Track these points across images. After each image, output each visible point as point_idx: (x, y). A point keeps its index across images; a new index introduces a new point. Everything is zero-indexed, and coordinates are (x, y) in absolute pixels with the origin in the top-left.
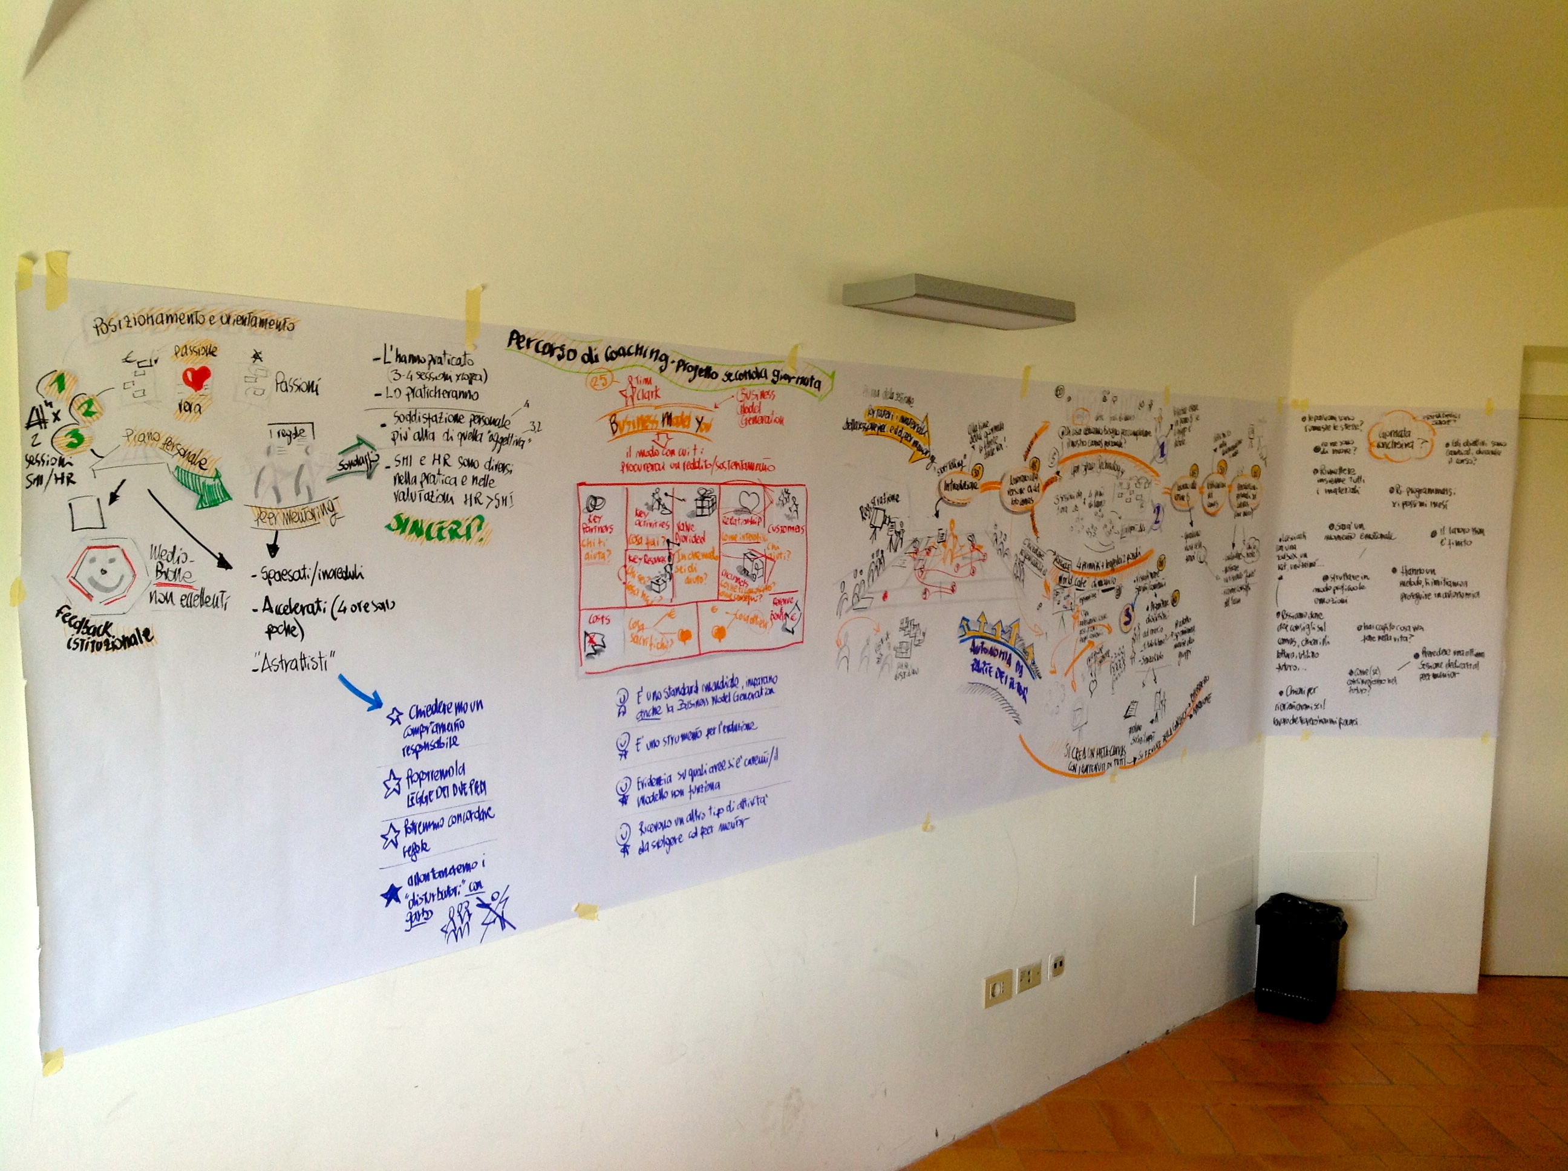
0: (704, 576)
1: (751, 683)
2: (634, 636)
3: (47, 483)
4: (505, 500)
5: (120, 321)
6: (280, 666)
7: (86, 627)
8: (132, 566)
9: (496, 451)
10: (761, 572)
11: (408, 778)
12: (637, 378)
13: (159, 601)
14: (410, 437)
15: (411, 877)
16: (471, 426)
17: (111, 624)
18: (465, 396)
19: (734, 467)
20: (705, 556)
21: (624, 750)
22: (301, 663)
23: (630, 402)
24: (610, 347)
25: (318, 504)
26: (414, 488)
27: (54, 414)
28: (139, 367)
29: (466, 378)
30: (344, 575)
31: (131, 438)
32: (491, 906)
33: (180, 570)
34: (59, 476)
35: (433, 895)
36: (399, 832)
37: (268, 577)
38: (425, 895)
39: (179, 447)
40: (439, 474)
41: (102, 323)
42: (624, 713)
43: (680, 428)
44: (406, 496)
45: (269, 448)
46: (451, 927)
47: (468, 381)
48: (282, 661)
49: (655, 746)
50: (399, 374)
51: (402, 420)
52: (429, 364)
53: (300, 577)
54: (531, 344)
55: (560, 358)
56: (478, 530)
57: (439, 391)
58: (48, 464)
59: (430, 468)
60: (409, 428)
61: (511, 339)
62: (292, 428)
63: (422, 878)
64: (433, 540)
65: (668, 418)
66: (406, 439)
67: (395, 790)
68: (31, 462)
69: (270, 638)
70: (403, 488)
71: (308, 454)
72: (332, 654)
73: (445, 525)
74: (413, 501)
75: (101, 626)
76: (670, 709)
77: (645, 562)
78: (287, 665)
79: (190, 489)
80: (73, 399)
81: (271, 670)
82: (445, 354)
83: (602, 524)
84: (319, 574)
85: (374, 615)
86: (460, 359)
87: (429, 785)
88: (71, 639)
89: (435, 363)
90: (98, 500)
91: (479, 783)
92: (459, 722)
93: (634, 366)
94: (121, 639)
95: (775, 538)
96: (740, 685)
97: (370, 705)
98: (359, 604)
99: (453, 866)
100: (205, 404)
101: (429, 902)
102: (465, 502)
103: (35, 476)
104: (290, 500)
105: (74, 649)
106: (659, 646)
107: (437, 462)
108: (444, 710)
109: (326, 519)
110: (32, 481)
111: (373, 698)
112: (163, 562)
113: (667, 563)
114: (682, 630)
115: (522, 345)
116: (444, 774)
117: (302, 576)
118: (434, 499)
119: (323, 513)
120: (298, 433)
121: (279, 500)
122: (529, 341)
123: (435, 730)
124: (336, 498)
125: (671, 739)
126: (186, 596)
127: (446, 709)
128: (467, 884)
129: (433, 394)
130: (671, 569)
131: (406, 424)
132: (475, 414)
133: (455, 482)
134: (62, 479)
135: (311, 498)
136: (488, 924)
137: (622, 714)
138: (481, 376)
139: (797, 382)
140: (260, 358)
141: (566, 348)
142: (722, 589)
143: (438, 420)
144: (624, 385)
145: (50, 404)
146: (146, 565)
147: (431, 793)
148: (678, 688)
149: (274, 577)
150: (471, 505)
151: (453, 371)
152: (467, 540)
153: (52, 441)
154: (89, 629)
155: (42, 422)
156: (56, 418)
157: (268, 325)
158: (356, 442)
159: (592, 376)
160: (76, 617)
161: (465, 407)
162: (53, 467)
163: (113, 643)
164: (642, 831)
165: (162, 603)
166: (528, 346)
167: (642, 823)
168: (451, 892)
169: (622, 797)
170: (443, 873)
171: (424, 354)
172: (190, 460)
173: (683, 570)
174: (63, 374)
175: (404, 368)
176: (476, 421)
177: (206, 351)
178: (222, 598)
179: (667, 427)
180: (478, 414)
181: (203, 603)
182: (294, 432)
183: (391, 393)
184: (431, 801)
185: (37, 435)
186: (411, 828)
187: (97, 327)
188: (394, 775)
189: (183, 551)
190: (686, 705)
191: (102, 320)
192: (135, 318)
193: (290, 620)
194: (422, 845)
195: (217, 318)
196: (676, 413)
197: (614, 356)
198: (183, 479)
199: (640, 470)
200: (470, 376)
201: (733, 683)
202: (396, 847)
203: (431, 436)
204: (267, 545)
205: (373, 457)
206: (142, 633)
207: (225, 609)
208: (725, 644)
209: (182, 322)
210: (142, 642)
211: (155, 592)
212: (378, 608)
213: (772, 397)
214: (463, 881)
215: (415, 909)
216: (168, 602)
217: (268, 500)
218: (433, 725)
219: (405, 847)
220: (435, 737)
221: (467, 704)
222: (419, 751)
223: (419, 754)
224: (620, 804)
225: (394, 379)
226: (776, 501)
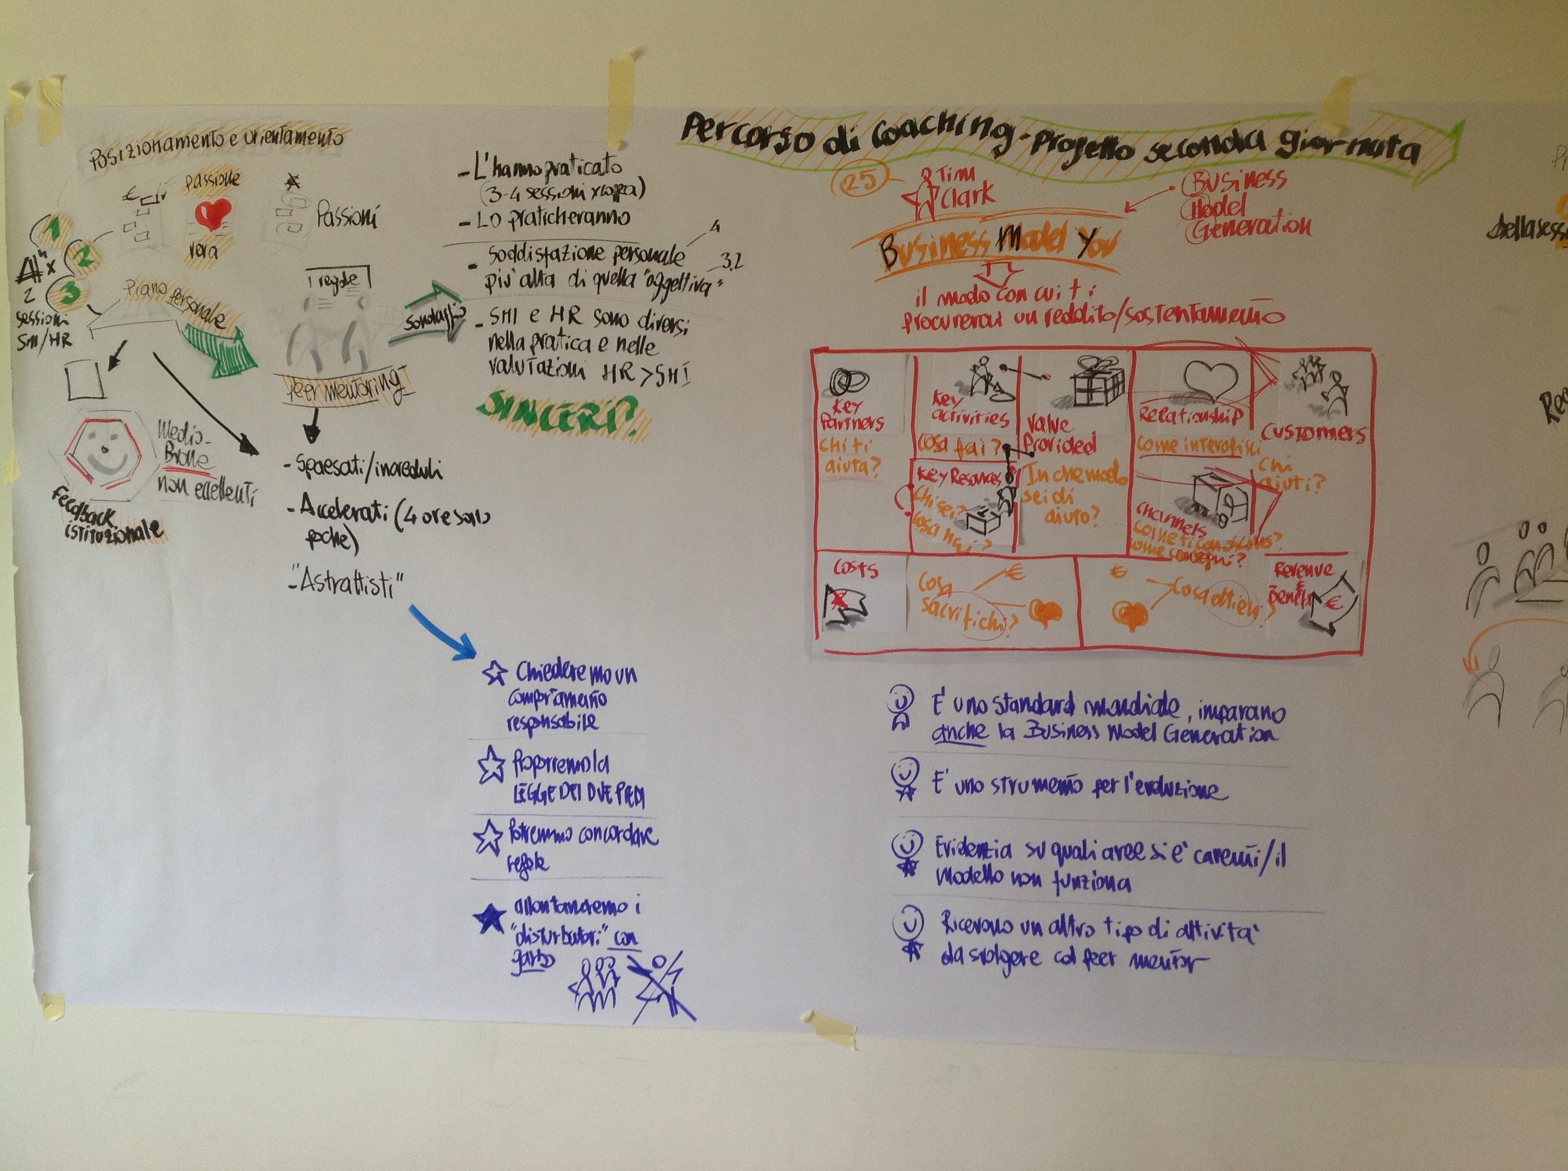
0: (1092, 513)
1: (1208, 712)
2: (929, 602)
3: (43, 345)
4: (673, 375)
5: (121, 152)
6: (326, 585)
7: (85, 513)
8: (135, 443)
9: (659, 299)
10: (1240, 512)
11: (515, 761)
12: (942, 170)
13: (170, 488)
14: (515, 281)
15: (520, 901)
16: (615, 264)
17: (114, 512)
18: (607, 219)
19: (1173, 318)
20: (1094, 476)
21: (909, 786)
22: (356, 584)
23: (925, 211)
24: (884, 122)
25: (377, 375)
26: (520, 356)
27: (48, 265)
28: (142, 205)
29: (609, 192)
30: (413, 472)
31: (133, 290)
32: (651, 975)
33: (193, 452)
34: (54, 336)
35: (554, 935)
36: (501, 834)
37: (306, 467)
38: (543, 931)
39: (190, 301)
40: (561, 335)
41: (100, 155)
42: (906, 725)
43: (1042, 252)
44: (509, 367)
45: (307, 300)
46: (584, 988)
47: (611, 197)
48: (328, 578)
49: (974, 789)
50: (498, 193)
51: (502, 258)
52: (547, 176)
53: (349, 471)
54: (726, 132)
55: (779, 149)
56: (627, 419)
57: (564, 213)
58: (42, 323)
59: (546, 327)
60: (513, 269)
61: (688, 127)
62: (339, 274)
63: (537, 906)
64: (552, 431)
65: (1013, 236)
66: (508, 285)
67: (494, 774)
68: (23, 321)
69: (312, 548)
70: (505, 354)
71: (361, 307)
72: (400, 577)
73: (571, 409)
74: (520, 374)
75: (102, 513)
76: (1007, 733)
77: (953, 479)
78: (335, 586)
79: (204, 352)
80: (69, 247)
81: (313, 589)
82: (573, 159)
83: (862, 414)
84: (377, 468)
85: (456, 530)
86: (599, 165)
87: (546, 778)
88: (69, 526)
89: (556, 174)
90: (96, 364)
91: (633, 789)
92: (597, 695)
93: (934, 150)
94: (125, 531)
95: (1277, 449)
96: (1182, 713)
97: (458, 653)
98: (435, 513)
99: (586, 901)
100: (221, 247)
101: (548, 943)
102: (605, 377)
103: (29, 337)
104: (334, 367)
105: (73, 538)
106: (985, 624)
107: (557, 318)
108: (572, 675)
109: (389, 392)
110: (26, 342)
111: (460, 642)
112: (173, 442)
113: (1004, 484)
114: (1040, 602)
115: (707, 134)
116: (573, 766)
117: (352, 469)
118: (553, 371)
119: (383, 387)
120: (348, 280)
121: (319, 368)
122: (721, 128)
123: (558, 701)
124: (403, 367)
125: (1010, 785)
126: (202, 486)
127: (575, 674)
128: (611, 932)
129: (553, 218)
130: (1014, 496)
131: (508, 263)
132: (623, 245)
133: (588, 348)
134: (57, 339)
135: (365, 365)
136: (648, 1000)
137: (900, 726)
138: (634, 188)
139: (1349, 151)
140: (297, 185)
141: (794, 133)
142: (1136, 537)
143: (561, 256)
144: (913, 182)
145: (43, 254)
146: (153, 444)
147: (551, 789)
148: (1027, 699)
149: (314, 468)
150: (614, 381)
151: (587, 183)
152: (610, 433)
153: (47, 298)
154: (88, 516)
155: (36, 275)
156: (51, 270)
157: (307, 139)
158: (431, 290)
159: (842, 174)
160: (73, 501)
161: (607, 236)
162: (48, 326)
163: (115, 534)
164: (948, 928)
165: (174, 491)
166: (719, 135)
167: (947, 913)
168: (580, 937)
169: (904, 861)
170: (571, 908)
171: (538, 161)
172: (204, 317)
173: (1041, 499)
174: (57, 218)
175: (505, 184)
176: (625, 256)
177: (224, 179)
178: (247, 491)
179: (1007, 250)
180: (629, 245)
181: (224, 495)
182: (341, 278)
183: (485, 220)
184: (552, 801)
185: (30, 290)
186: (522, 833)
187: (94, 161)
188: (494, 754)
189: (197, 429)
190: (1043, 731)
191: (99, 150)
192: (139, 147)
193: (338, 526)
194: (537, 859)
195: (240, 137)
196: (1029, 225)
197: (892, 136)
198: (194, 340)
199: (945, 328)
200: (615, 189)
201: (1165, 706)
202: (497, 855)
203: (549, 280)
204: (304, 426)
205: (457, 312)
206: (149, 526)
207: (252, 505)
208: (1143, 636)
209: (195, 145)
210: (149, 537)
211: (165, 477)
212: (462, 520)
213: (1279, 182)
214: (605, 927)
215: (526, 948)
216: (180, 491)
217: (306, 369)
218: (555, 693)
219: (509, 857)
220: (560, 711)
221: (609, 671)
222: (533, 727)
223: (534, 730)
224: (901, 873)
225: (491, 201)
226: (1284, 377)
